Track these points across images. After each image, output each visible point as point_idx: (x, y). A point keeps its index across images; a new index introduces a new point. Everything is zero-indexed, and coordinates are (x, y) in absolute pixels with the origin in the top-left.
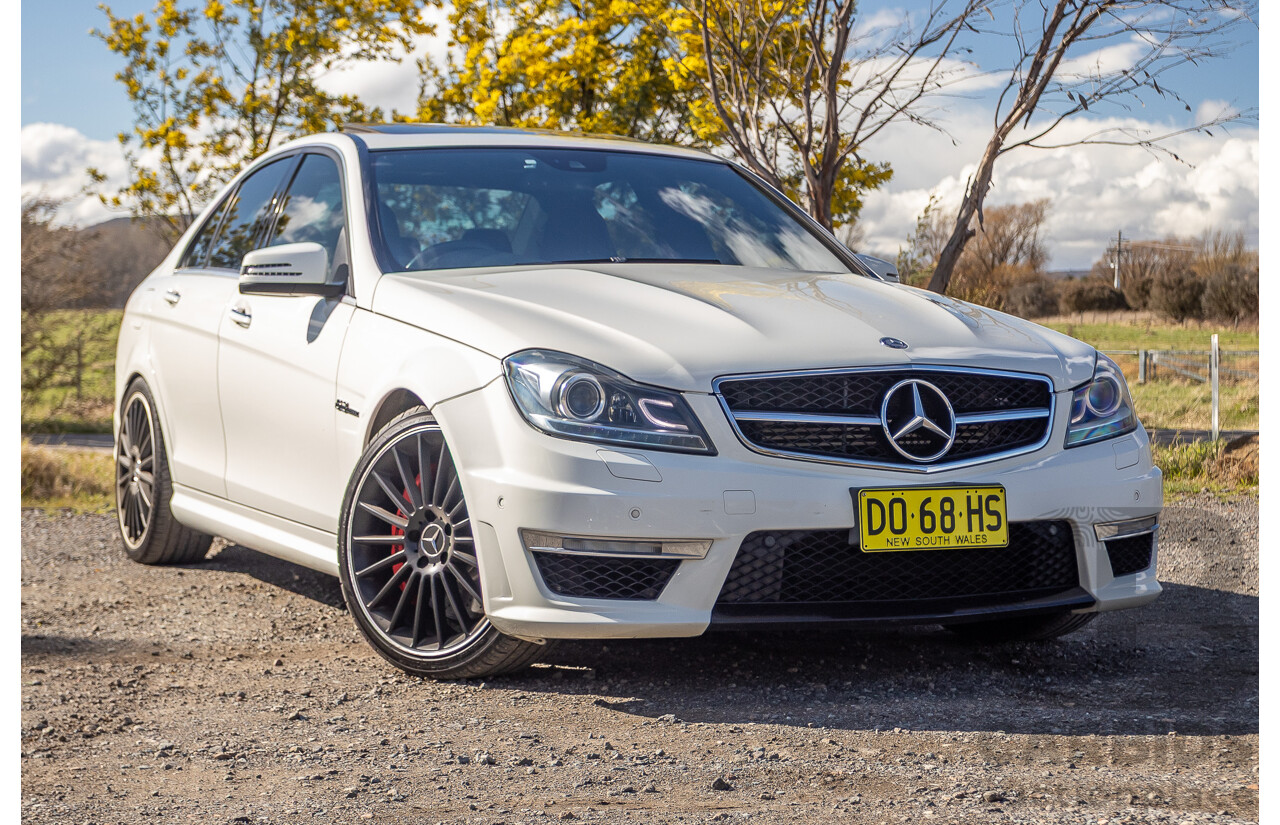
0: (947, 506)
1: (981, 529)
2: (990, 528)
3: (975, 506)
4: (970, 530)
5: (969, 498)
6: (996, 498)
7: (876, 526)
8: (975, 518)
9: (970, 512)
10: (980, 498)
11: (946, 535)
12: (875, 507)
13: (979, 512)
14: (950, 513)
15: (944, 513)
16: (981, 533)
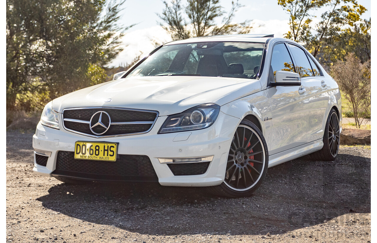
0: (97, 148)
1: (108, 155)
2: (110, 155)
3: (106, 148)
4: (104, 155)
5: (104, 146)
6: (113, 147)
7: (78, 152)
8: (106, 152)
9: (105, 150)
10: (108, 146)
11: (96, 156)
12: (78, 146)
13: (107, 150)
14: (98, 150)
15: (96, 150)
16: (108, 157)
